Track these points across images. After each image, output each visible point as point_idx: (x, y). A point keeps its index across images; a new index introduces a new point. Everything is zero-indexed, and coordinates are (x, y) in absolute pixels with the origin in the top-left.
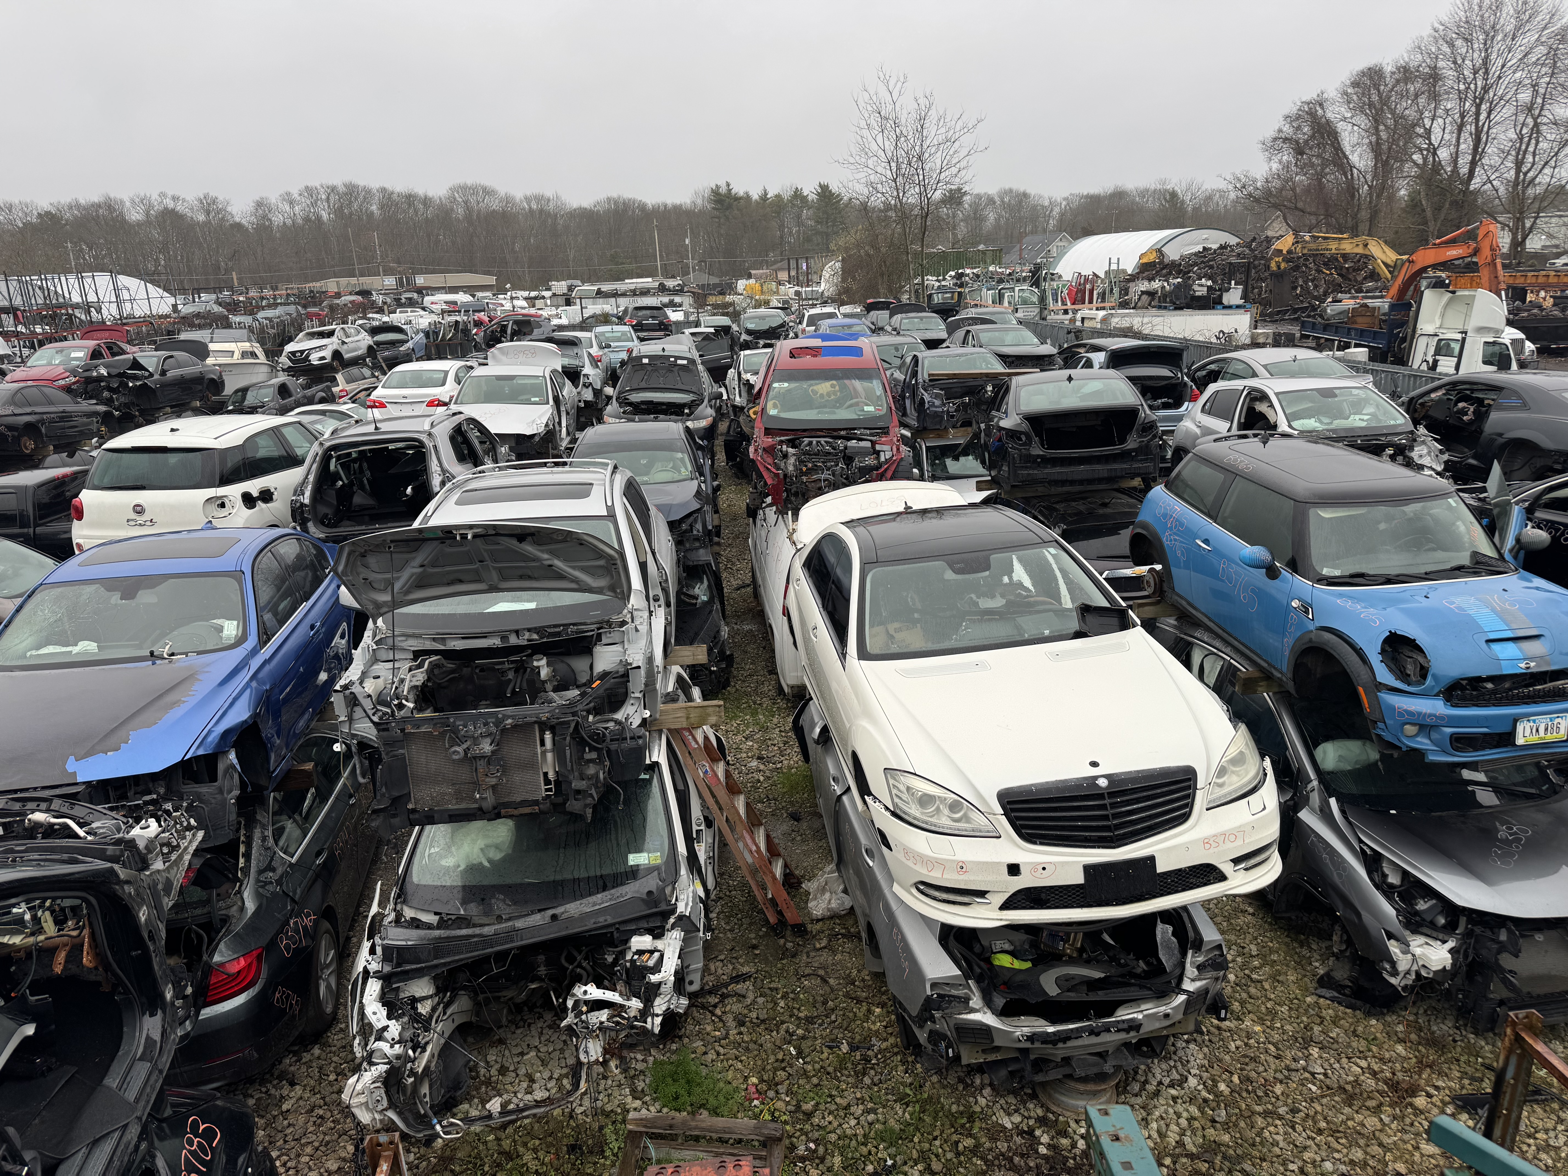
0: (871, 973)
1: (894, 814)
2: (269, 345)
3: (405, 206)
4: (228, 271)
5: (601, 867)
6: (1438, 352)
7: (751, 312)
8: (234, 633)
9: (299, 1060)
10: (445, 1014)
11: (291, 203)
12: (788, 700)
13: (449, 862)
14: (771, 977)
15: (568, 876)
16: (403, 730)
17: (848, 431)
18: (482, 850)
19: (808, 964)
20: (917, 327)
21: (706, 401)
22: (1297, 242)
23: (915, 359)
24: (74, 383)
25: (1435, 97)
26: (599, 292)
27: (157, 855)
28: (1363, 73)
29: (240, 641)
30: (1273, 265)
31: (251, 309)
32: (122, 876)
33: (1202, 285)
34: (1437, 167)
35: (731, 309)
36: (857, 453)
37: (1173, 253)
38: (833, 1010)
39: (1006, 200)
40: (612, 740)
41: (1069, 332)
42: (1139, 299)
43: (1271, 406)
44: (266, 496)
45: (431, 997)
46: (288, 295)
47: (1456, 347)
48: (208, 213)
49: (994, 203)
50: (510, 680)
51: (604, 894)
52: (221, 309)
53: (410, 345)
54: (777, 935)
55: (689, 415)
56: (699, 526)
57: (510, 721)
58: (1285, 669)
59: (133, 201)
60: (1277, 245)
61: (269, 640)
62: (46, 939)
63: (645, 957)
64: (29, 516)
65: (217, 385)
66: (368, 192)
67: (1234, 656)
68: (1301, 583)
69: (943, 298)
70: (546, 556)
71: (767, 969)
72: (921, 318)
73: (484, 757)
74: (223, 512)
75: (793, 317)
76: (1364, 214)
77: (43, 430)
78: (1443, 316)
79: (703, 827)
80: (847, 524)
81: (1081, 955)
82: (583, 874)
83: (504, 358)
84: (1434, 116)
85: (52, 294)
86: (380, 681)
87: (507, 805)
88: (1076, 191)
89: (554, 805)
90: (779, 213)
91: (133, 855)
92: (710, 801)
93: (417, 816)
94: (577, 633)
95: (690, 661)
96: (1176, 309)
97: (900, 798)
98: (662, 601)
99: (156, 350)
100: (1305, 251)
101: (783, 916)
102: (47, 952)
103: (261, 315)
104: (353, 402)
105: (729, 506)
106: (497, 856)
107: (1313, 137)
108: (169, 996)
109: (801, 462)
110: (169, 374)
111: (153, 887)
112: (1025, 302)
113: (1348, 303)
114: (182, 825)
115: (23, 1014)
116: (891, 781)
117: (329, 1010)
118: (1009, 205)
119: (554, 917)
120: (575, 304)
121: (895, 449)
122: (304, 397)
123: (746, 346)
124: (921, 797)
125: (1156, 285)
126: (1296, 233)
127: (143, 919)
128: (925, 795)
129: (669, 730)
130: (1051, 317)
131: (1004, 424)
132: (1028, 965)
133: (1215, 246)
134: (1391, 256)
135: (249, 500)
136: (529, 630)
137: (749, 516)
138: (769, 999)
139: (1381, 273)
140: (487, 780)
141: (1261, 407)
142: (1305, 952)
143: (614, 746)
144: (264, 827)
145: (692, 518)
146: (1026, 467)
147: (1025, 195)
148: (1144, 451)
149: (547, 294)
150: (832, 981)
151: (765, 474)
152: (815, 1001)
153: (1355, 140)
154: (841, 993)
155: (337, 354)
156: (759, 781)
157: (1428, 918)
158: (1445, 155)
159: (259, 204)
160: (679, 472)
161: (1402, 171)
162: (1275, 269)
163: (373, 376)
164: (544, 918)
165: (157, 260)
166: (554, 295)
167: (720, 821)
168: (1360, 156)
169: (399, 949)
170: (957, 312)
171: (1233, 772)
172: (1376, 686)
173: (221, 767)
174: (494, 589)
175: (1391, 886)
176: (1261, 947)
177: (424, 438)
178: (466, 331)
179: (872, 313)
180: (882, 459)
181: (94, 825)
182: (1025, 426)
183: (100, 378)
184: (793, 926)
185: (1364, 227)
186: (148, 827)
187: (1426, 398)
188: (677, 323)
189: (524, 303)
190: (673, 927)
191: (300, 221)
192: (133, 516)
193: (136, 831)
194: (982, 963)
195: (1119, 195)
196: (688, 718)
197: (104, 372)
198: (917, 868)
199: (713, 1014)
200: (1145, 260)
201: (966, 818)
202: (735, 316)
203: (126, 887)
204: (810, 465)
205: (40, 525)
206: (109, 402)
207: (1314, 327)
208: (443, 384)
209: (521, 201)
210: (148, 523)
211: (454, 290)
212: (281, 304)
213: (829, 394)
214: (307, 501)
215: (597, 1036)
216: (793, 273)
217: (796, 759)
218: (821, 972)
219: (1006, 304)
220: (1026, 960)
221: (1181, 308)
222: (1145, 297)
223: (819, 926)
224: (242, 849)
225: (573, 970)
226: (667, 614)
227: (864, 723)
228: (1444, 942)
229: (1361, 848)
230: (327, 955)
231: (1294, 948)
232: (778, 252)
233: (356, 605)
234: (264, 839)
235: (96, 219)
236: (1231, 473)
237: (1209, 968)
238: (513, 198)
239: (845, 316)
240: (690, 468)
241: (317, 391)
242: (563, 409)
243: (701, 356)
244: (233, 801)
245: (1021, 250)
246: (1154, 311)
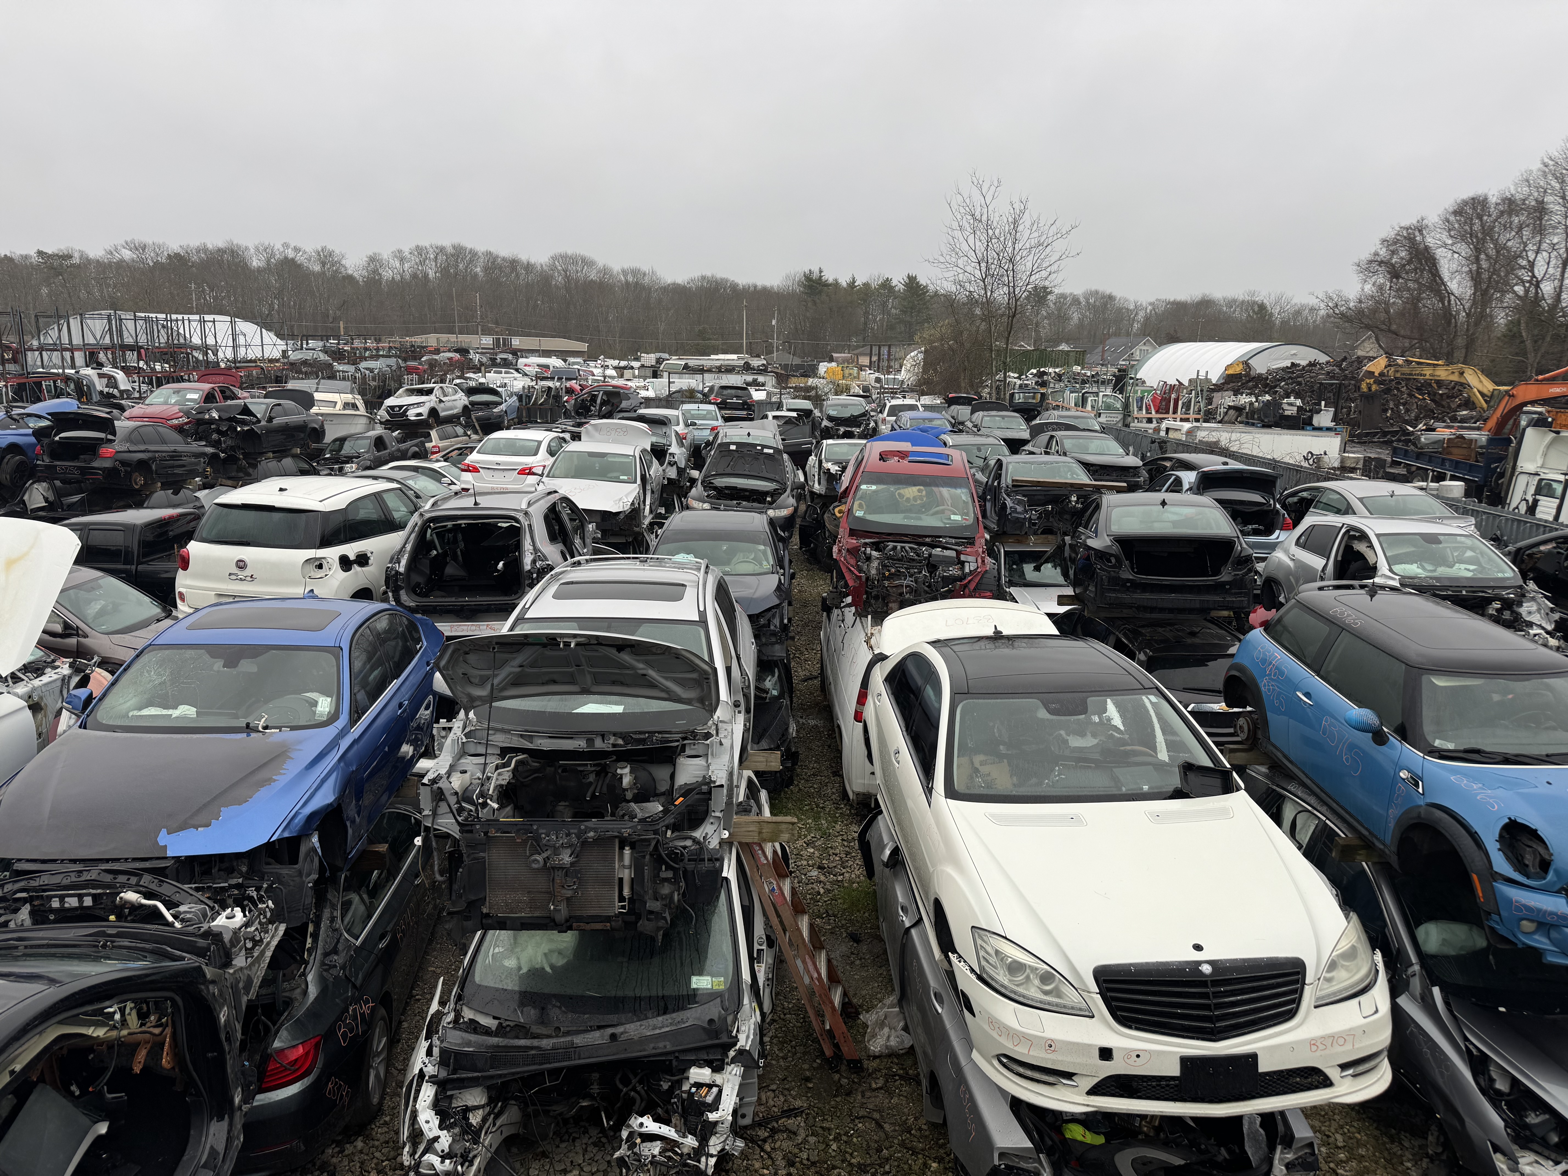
0: (929, 1123)
1: (980, 978)
2: (369, 396)
3: (508, 270)
4: (336, 319)
5: (663, 987)
6: (1539, 491)
7: (833, 399)
8: (327, 710)
9: (341, 1152)
10: (494, 1125)
11: (402, 260)
12: (851, 806)
13: (510, 963)
14: (823, 1115)
15: (629, 993)
16: (486, 833)
17: (932, 539)
18: (545, 954)
19: (862, 1105)
20: (998, 425)
21: (789, 490)
22: (1390, 365)
23: (999, 463)
24: (186, 423)
25: (1540, 230)
26: (686, 367)
27: (241, 950)
28: (1465, 203)
29: (333, 718)
30: (1364, 386)
31: (354, 359)
32: (208, 976)
33: (1291, 404)
34: (1538, 299)
35: (813, 393)
36: (941, 562)
37: (1260, 366)
38: (887, 1159)
39: (1092, 301)
40: (689, 860)
41: (1153, 442)
42: (1226, 413)
43: (1371, 546)
44: (363, 560)
45: (482, 1107)
46: (390, 348)
47: (1559, 489)
48: (323, 264)
49: (1080, 303)
50: (591, 783)
51: (665, 1017)
52: (327, 358)
53: (503, 407)
54: (831, 1068)
55: (771, 503)
56: (777, 621)
57: (591, 834)
58: (1388, 840)
59: (257, 249)
60: (1369, 367)
61: (360, 718)
62: (129, 1034)
63: (704, 1091)
64: (133, 553)
65: (318, 433)
66: (474, 254)
67: (1330, 816)
68: (1411, 754)
69: (1024, 397)
70: (641, 666)
71: (820, 1105)
72: (1003, 417)
73: (563, 868)
74: (320, 573)
75: (873, 405)
76: (1460, 341)
77: (154, 467)
78: (1545, 455)
79: (764, 947)
80: (934, 643)
81: (1158, 1134)
82: (645, 993)
83: (597, 434)
84: (1539, 248)
85: (175, 334)
86: (467, 775)
87: (579, 919)
88: (1163, 297)
89: (626, 923)
90: (865, 301)
91: (218, 949)
92: (775, 921)
93: (490, 921)
94: (662, 742)
95: (762, 767)
96: (1264, 426)
97: (987, 961)
98: (742, 708)
99: (266, 397)
100: (1398, 375)
101: (840, 1050)
102: (129, 1048)
103: (363, 365)
104: (445, 461)
105: (800, 591)
106: (560, 962)
107: (1410, 262)
108: (237, 1100)
109: (884, 566)
110: (275, 421)
111: (234, 987)
112: (1108, 407)
113: (1444, 433)
114: (265, 917)
115: (99, 1111)
116: (979, 942)
117: (375, 1101)
118: (1094, 306)
119: (613, 1037)
120: (661, 377)
121: (980, 561)
122: (399, 450)
123: (828, 434)
124: (1011, 963)
125: (1244, 399)
126: (1389, 354)
127: (223, 1020)
128: (1015, 962)
129: (740, 843)
130: (1135, 425)
131: (1092, 543)
132: (1100, 1140)
133: (1304, 363)
134: (1488, 386)
135: (345, 563)
136: (614, 735)
137: (823, 610)
138: (821, 1139)
139: (1476, 401)
140: (564, 891)
141: (1361, 547)
142: (1396, 1148)
143: (690, 866)
144: (333, 907)
145: (771, 613)
146: (1115, 590)
147: (1111, 298)
148: (1239, 584)
149: (636, 364)
150: (887, 1127)
151: (847, 576)
152: (868, 1146)
153: (1454, 266)
154: (896, 1141)
155: (433, 412)
156: (819, 893)
157: (1539, 1132)
158: (1548, 288)
159: (372, 259)
160: (761, 564)
161: (1502, 302)
162: (1365, 390)
163: (466, 434)
164: (602, 1036)
165: (271, 306)
166: (643, 366)
167: (783, 940)
168: (1459, 283)
169: (458, 1055)
170: (1039, 413)
171: (1343, 966)
172: (1492, 875)
173: (303, 849)
174: (586, 691)
175: (1499, 1092)
176: (1348, 1138)
177: (520, 516)
178: (557, 397)
179: (953, 407)
180: (967, 570)
181: (182, 908)
182: (1116, 549)
183: (212, 421)
184: (849, 1062)
185: (1459, 354)
186: (234, 917)
187: (1535, 550)
188: (760, 403)
189: (611, 372)
190: (733, 1061)
191: (408, 277)
192: (235, 570)
193: (221, 921)
194: (1053, 1135)
195: (1205, 304)
196: (760, 833)
197: (215, 415)
198: (1003, 1040)
199: (762, 1150)
200: (1230, 372)
201: (1057, 992)
202: (818, 400)
203: (211, 987)
204: (893, 570)
205: (142, 563)
206: (216, 444)
207: (1406, 454)
208: (536, 454)
209: (618, 274)
210: (249, 579)
211: (547, 353)
212: (383, 356)
213: (915, 499)
214: (402, 570)
215: (648, 1170)
216: (875, 358)
217: (858, 873)
218: (876, 1116)
219: (1089, 408)
220: (1098, 1133)
221: (1269, 426)
222: (1232, 412)
223: (874, 1064)
224: (311, 928)
225: (626, 1093)
226: (747, 720)
227: (950, 870)
228: (1557, 1163)
229: (1466, 1046)
230: (380, 1043)
231: (1384, 1144)
232: (861, 338)
233: (448, 692)
234: (333, 919)
235: (220, 263)
236: (1337, 626)
237: (1299, 1168)
238: (611, 270)
239: (926, 407)
240: (772, 562)
241: (411, 446)
242: (648, 487)
243: (783, 440)
244: (311, 885)
245: (1103, 351)
246: (1241, 427)
